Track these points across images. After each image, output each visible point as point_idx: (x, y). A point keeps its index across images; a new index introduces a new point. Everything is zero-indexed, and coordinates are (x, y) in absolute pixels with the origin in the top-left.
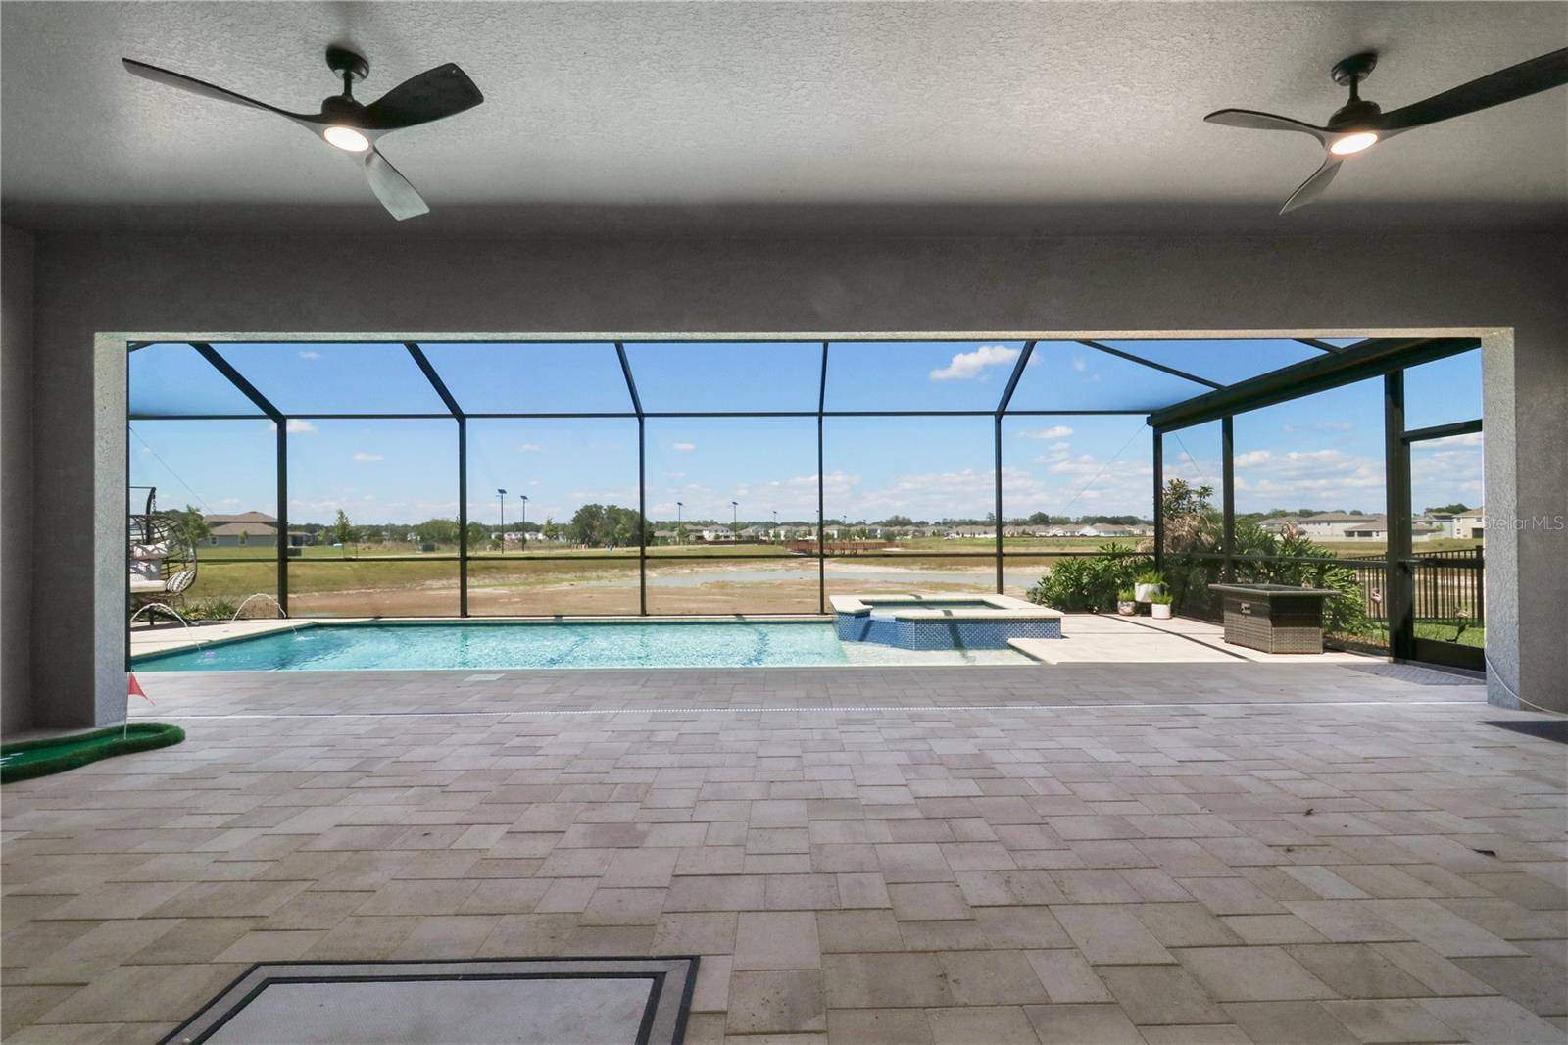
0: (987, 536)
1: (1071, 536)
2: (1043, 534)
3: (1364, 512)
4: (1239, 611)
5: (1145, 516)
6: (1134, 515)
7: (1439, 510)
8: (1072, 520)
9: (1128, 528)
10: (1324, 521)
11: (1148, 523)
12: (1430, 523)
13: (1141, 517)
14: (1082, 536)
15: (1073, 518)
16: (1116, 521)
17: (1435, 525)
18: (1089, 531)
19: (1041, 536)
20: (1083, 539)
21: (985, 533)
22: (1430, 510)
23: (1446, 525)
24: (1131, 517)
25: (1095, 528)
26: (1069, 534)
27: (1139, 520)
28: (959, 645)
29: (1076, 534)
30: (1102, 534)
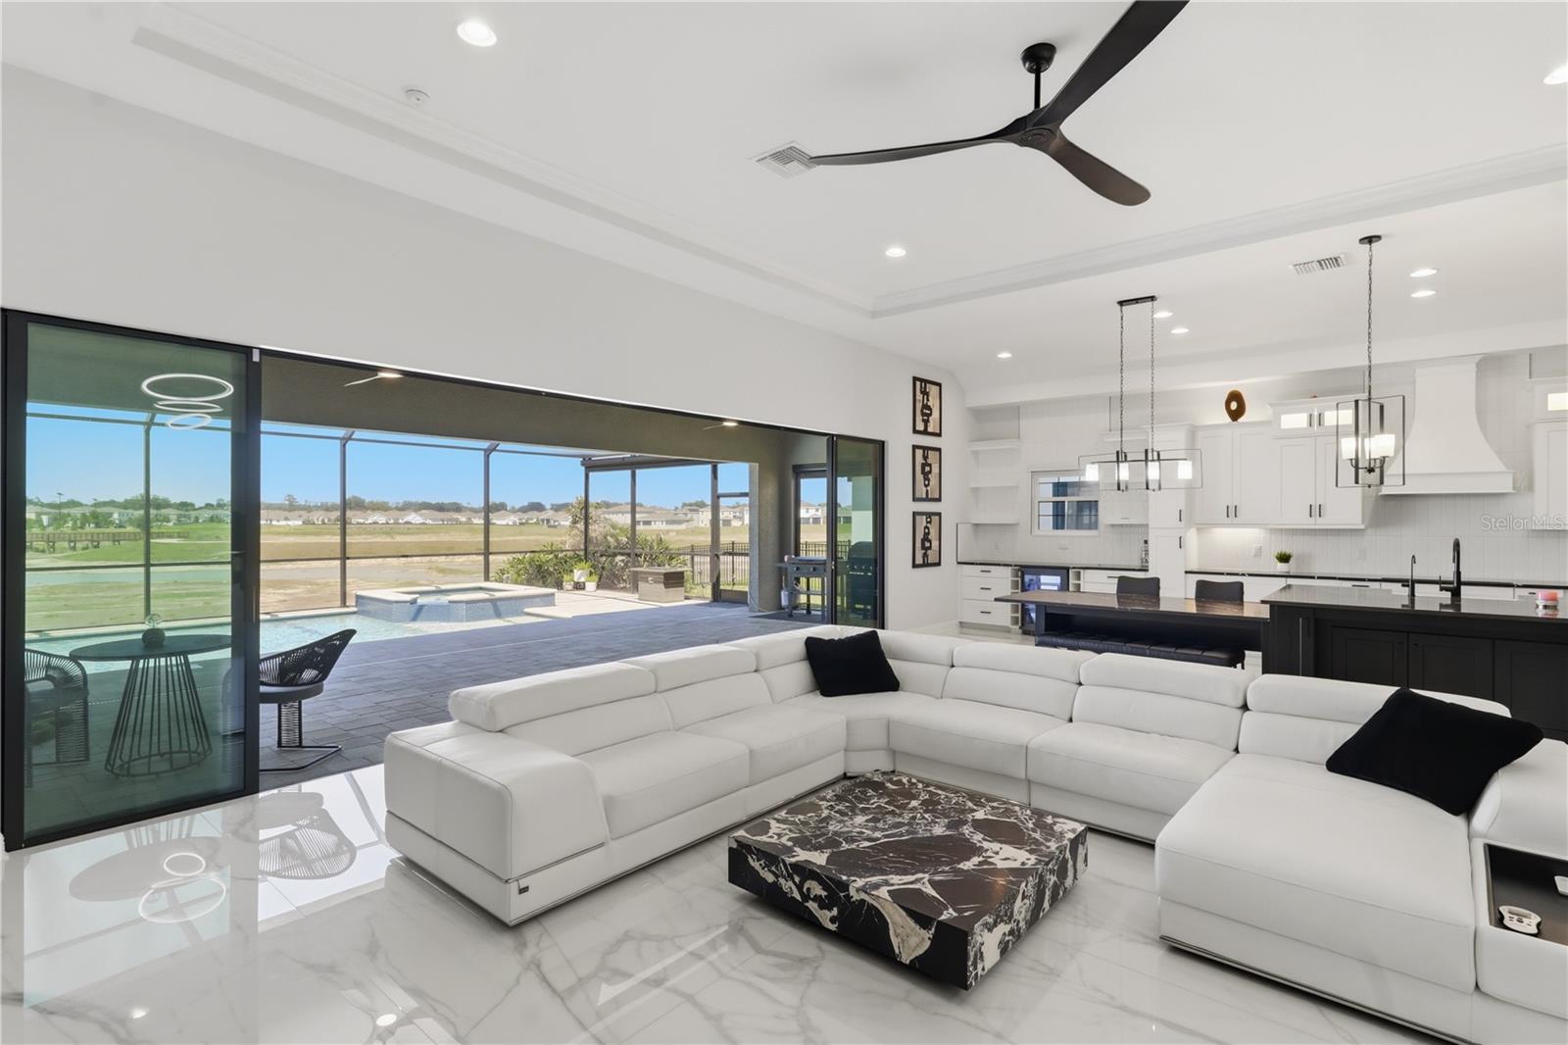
0: (290, 523)
1: (394, 523)
2: (362, 521)
3: (645, 504)
4: (647, 582)
5: (468, 504)
6: (459, 502)
7: (691, 505)
8: (390, 505)
9: (456, 515)
10: (619, 512)
11: (475, 511)
12: (686, 514)
13: (465, 504)
14: (407, 523)
15: (392, 502)
16: (440, 508)
17: (689, 516)
18: (414, 518)
19: (358, 523)
20: (410, 526)
21: (286, 519)
22: (685, 505)
23: (695, 516)
24: (455, 504)
25: (421, 515)
26: (392, 521)
27: (466, 508)
28: (498, 615)
29: (400, 521)
30: (429, 521)
